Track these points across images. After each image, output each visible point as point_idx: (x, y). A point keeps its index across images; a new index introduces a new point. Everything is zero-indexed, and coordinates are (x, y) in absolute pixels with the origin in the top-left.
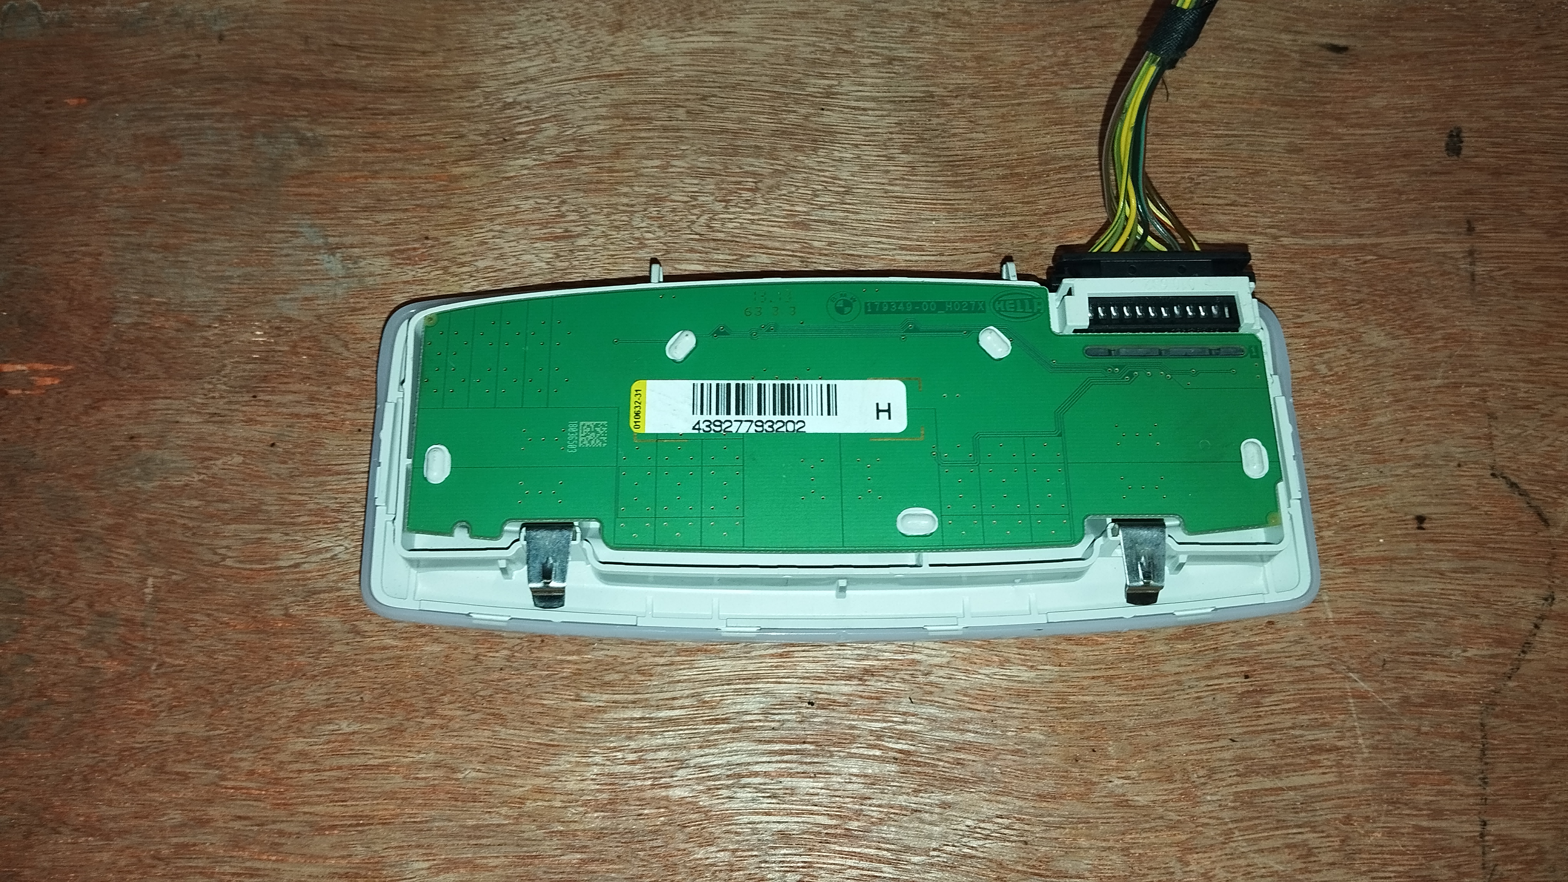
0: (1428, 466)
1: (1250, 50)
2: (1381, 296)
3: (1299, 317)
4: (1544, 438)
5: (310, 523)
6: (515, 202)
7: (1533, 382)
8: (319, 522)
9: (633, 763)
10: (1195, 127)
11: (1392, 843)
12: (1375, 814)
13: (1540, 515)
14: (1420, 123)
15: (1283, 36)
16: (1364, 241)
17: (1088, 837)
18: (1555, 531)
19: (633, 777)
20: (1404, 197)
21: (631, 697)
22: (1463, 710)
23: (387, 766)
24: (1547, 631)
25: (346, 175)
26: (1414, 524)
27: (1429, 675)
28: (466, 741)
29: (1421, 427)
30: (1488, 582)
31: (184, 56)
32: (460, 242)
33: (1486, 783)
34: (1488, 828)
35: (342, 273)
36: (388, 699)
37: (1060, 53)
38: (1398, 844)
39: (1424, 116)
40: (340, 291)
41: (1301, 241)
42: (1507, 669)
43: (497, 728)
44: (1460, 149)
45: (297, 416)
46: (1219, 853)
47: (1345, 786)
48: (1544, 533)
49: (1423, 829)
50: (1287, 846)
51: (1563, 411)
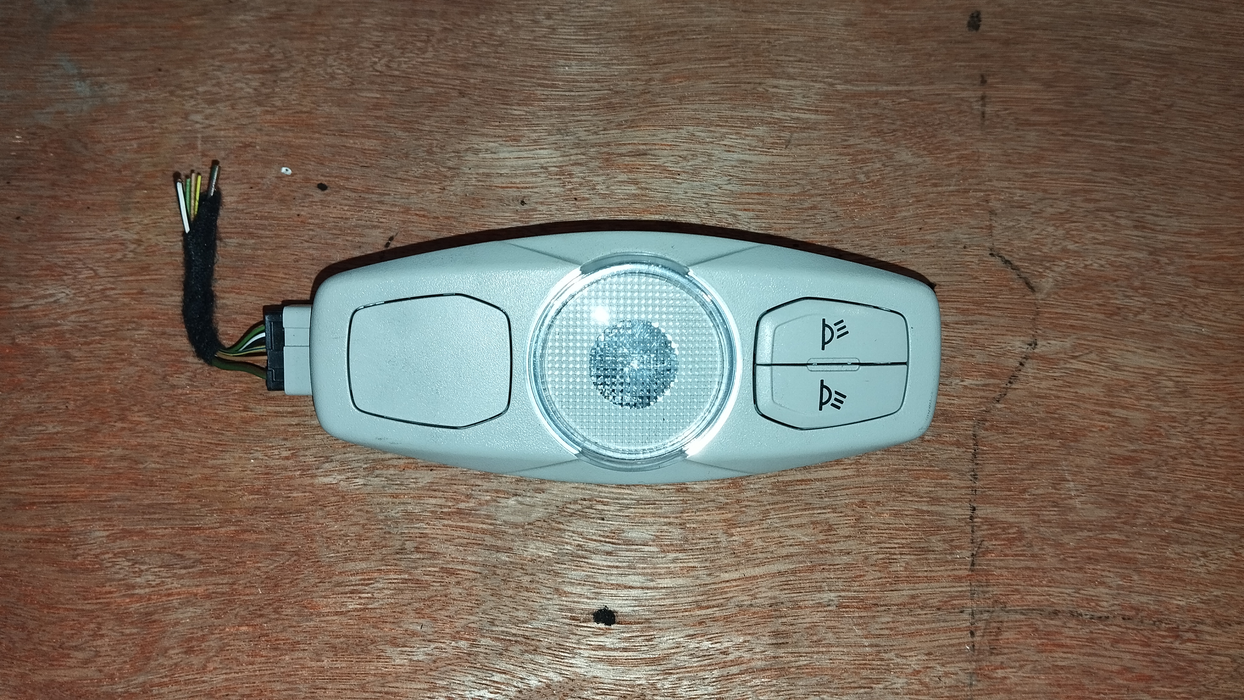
0: (940, 247)
2: (911, 127)
3: (846, 140)
4: (1033, 229)
5: (41, 276)
6: (234, 45)
7: (1027, 189)
8: (47, 275)
9: (287, 458)
10: (775, 7)
11: (897, 521)
12: (885, 500)
13: (1028, 284)
14: (949, 8)
16: (901, 88)
18: (1039, 296)
19: (286, 469)
20: (933, 58)
21: (290, 409)
22: (958, 424)
23: (81, 458)
24: (1030, 368)
25: (102, 25)
28: (149, 441)
29: (937, 220)
30: (983, 332)
32: (186, 73)
33: (976, 479)
34: (977, 512)
35: (88, 94)
36: (88, 408)
38: (902, 522)
39: (952, 3)
40: (85, 107)
41: (850, 87)
42: (997, 395)
43: (176, 431)
44: (979, 26)
45: (41, 197)
46: (757, 527)
47: (861, 478)
48: (1030, 297)
49: (923, 512)
50: (813, 523)
51: (1050, 210)
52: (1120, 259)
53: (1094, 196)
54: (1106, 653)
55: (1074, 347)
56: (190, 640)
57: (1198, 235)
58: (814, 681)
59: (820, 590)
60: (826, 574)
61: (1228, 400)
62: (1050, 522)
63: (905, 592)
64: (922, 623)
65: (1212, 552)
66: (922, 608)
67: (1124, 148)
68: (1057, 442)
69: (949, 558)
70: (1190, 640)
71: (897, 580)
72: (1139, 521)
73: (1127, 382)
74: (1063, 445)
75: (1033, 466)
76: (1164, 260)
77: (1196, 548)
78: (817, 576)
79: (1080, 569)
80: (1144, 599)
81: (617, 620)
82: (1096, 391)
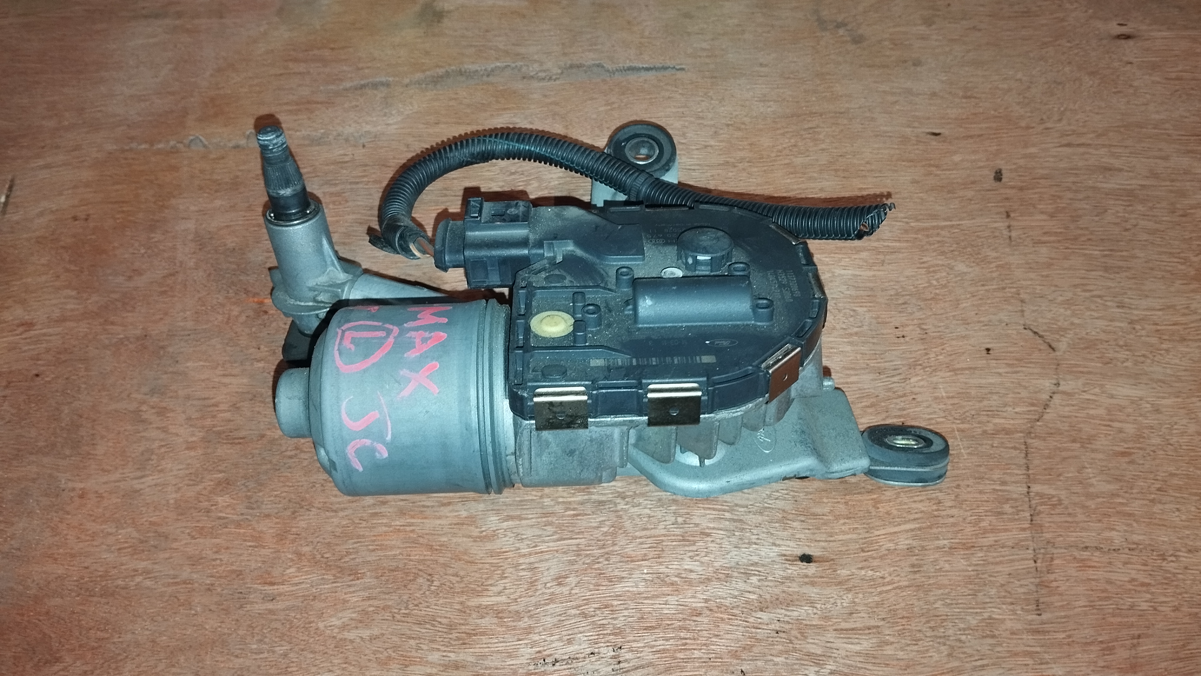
0: (990, 325)
1: (890, 137)
2: (963, 248)
3: (921, 259)
4: (1050, 311)
7: (1044, 285)
10: (864, 173)
11: (982, 496)
13: (1050, 346)
14: (980, 167)
15: (907, 129)
16: (954, 223)
17: (827, 498)
18: (1058, 353)
20: (973, 202)
22: (1015, 436)
24: (1057, 398)
26: (985, 352)
27: (997, 421)
29: (986, 308)
30: (1024, 377)
31: (345, 155)
33: (1028, 469)
34: (1031, 489)
37: (792, 141)
38: (985, 497)
39: (981, 164)
42: (1037, 417)
44: (1001, 179)
48: (1053, 355)
49: (997, 490)
50: (928, 499)
51: (1061, 298)
52: (1109, 328)
53: (1088, 288)
54: (1119, 570)
55: (1084, 385)
56: (560, 578)
57: (1160, 310)
58: (940, 592)
59: (938, 539)
60: (940, 529)
61: (1187, 414)
62: (1077, 493)
63: (990, 539)
64: (1003, 556)
65: (1183, 508)
66: (1002, 547)
67: (1106, 256)
68: (1078, 445)
69: (1016, 517)
70: (1173, 561)
71: (985, 531)
72: (1134, 491)
73: (1121, 406)
74: (1082, 447)
75: (1064, 459)
76: (1138, 327)
77: (1172, 506)
78: (935, 530)
79: (1100, 521)
80: (1141, 537)
81: (814, 559)
82: (1101, 411)
